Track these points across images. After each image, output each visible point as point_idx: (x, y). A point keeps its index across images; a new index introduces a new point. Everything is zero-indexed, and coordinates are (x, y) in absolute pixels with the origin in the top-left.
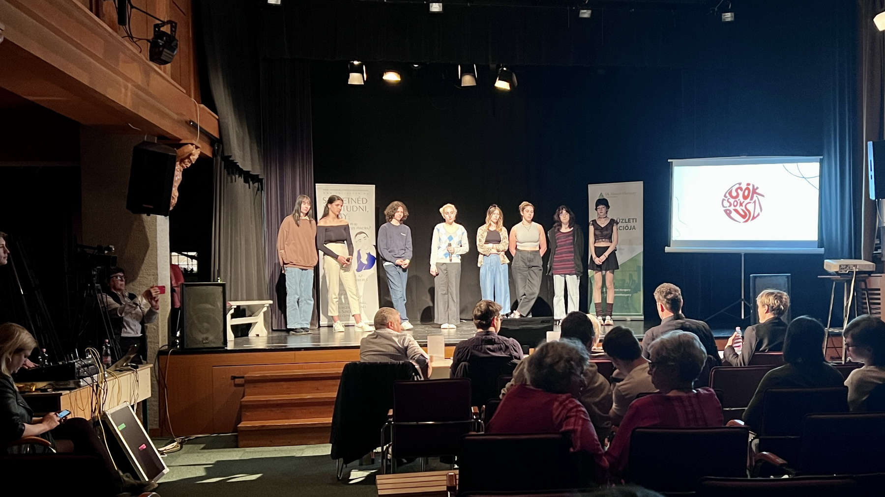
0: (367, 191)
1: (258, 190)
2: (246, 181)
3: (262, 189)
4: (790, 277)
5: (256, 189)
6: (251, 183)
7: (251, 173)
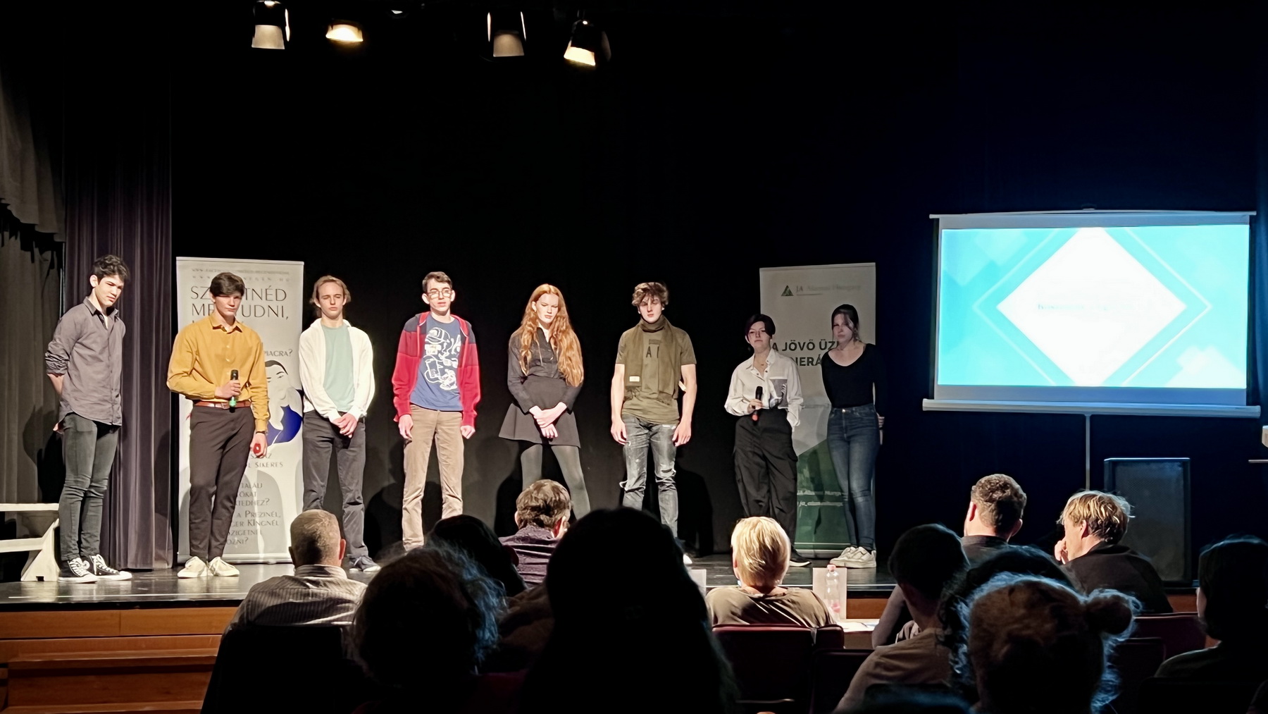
0: (287, 273)
1: (52, 266)
2: (26, 246)
3: (60, 266)
4: (1189, 465)
5: (47, 265)
6: (36, 251)
7: (37, 229)
